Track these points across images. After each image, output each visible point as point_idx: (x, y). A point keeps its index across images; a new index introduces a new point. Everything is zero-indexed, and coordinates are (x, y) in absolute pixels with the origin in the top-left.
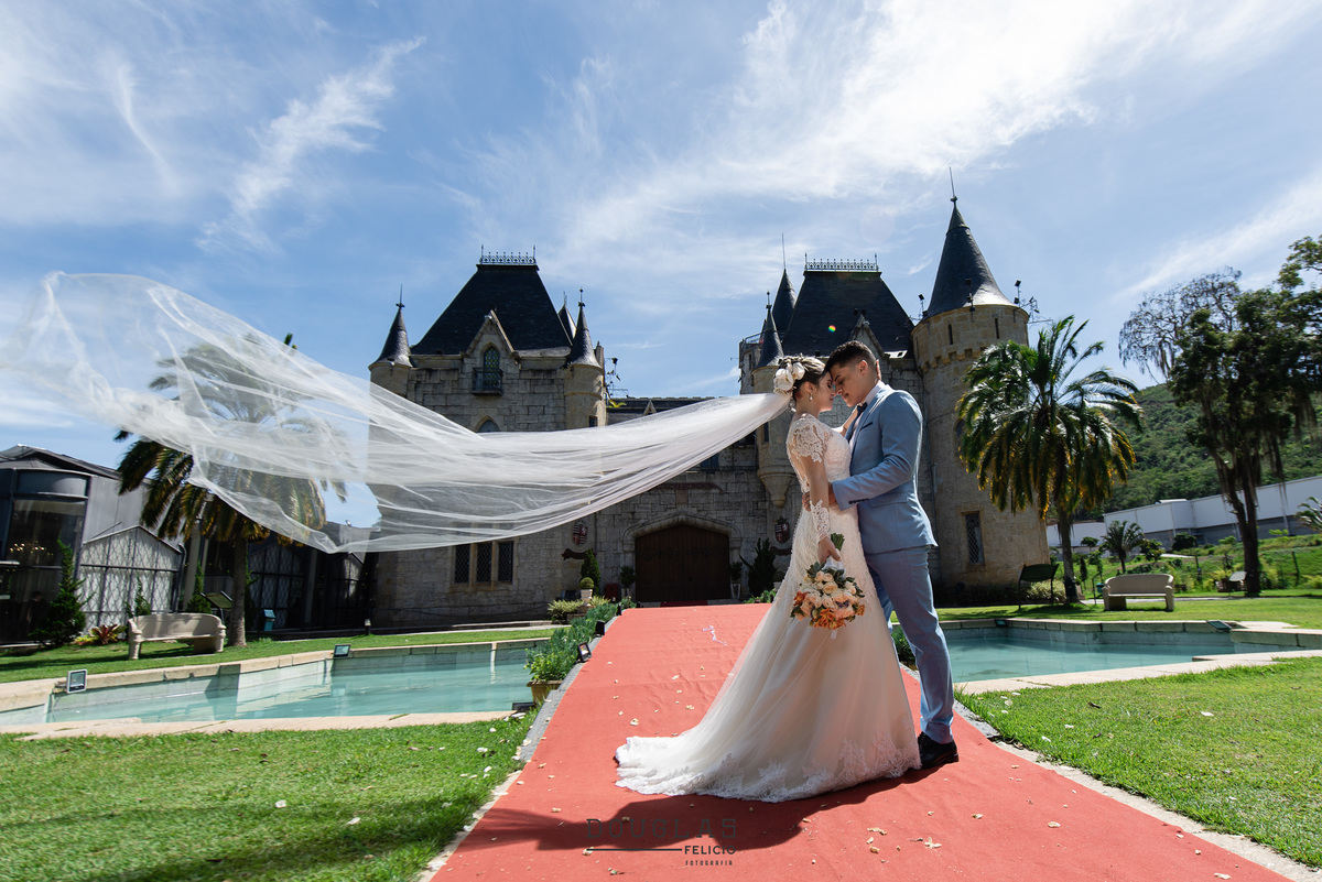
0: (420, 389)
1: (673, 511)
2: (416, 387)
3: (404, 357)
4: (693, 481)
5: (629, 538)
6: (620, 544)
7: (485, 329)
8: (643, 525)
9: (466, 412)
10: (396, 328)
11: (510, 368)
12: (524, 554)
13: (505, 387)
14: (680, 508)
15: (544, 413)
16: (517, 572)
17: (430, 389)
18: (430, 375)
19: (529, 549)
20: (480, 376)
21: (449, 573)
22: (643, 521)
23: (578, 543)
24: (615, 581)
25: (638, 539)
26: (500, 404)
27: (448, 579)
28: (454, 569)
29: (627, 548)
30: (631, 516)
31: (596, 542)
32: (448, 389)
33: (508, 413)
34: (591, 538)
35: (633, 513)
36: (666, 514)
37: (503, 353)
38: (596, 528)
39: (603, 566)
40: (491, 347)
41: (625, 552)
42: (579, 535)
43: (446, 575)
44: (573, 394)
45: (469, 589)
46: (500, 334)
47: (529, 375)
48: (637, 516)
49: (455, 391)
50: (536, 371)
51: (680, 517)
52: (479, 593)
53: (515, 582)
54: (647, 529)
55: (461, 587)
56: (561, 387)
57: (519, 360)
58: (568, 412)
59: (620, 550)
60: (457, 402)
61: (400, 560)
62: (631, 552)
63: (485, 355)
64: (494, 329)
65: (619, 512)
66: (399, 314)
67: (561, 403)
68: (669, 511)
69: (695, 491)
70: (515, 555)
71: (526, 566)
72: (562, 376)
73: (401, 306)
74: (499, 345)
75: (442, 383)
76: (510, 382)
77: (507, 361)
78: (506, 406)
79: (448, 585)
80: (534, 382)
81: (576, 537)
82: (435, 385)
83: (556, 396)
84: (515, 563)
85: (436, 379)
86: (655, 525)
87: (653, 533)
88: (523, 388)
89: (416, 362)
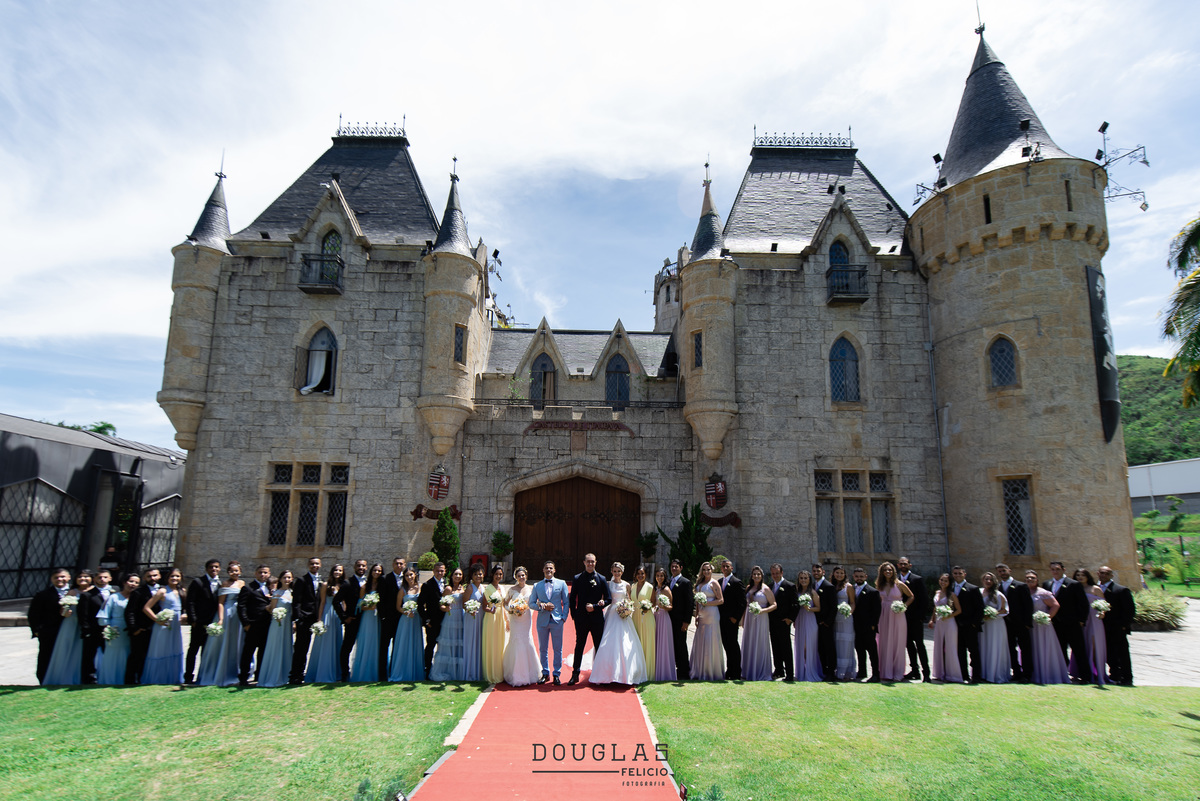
0: (236, 283)
1: (566, 459)
2: (230, 280)
3: (218, 242)
4: (595, 419)
5: (506, 493)
6: (493, 501)
7: (324, 205)
8: (526, 476)
9: (294, 314)
10: (213, 203)
11: (355, 259)
12: (360, 509)
13: (347, 283)
14: (575, 455)
15: (396, 319)
16: (351, 534)
17: (248, 283)
18: (250, 264)
19: (368, 502)
20: (315, 266)
21: (259, 531)
22: (525, 471)
23: (436, 497)
24: (486, 549)
25: (519, 497)
26: (339, 305)
27: (258, 539)
28: (268, 525)
29: (502, 507)
30: (508, 463)
31: (462, 496)
32: (271, 284)
33: (348, 318)
34: (455, 490)
35: (512, 460)
36: (557, 462)
37: (346, 238)
38: (463, 476)
39: (469, 530)
40: (332, 232)
41: (500, 512)
42: (439, 486)
43: (255, 533)
44: (435, 294)
45: (285, 554)
46: (342, 211)
47: (379, 268)
48: (518, 463)
49: (281, 287)
50: (389, 263)
51: (576, 468)
52: (297, 560)
53: (346, 547)
54: (531, 482)
55: (275, 550)
56: (420, 285)
57: (367, 248)
58: (428, 319)
59: (493, 509)
60: (283, 302)
61: (196, 510)
62: (507, 512)
63: (324, 242)
64: (336, 206)
65: (495, 457)
66: (218, 185)
67: (420, 307)
68: (560, 459)
69: (597, 433)
70: (348, 510)
71: (362, 526)
72: (423, 270)
73: (221, 176)
74: (341, 227)
75: (265, 275)
76: (353, 276)
77: (350, 249)
78: (347, 308)
79: (257, 547)
80: (385, 277)
81: (434, 489)
82: (255, 278)
83: (414, 296)
84: (348, 522)
85: (257, 269)
86: (542, 478)
87: (539, 489)
88: (370, 285)
89: (235, 249)
